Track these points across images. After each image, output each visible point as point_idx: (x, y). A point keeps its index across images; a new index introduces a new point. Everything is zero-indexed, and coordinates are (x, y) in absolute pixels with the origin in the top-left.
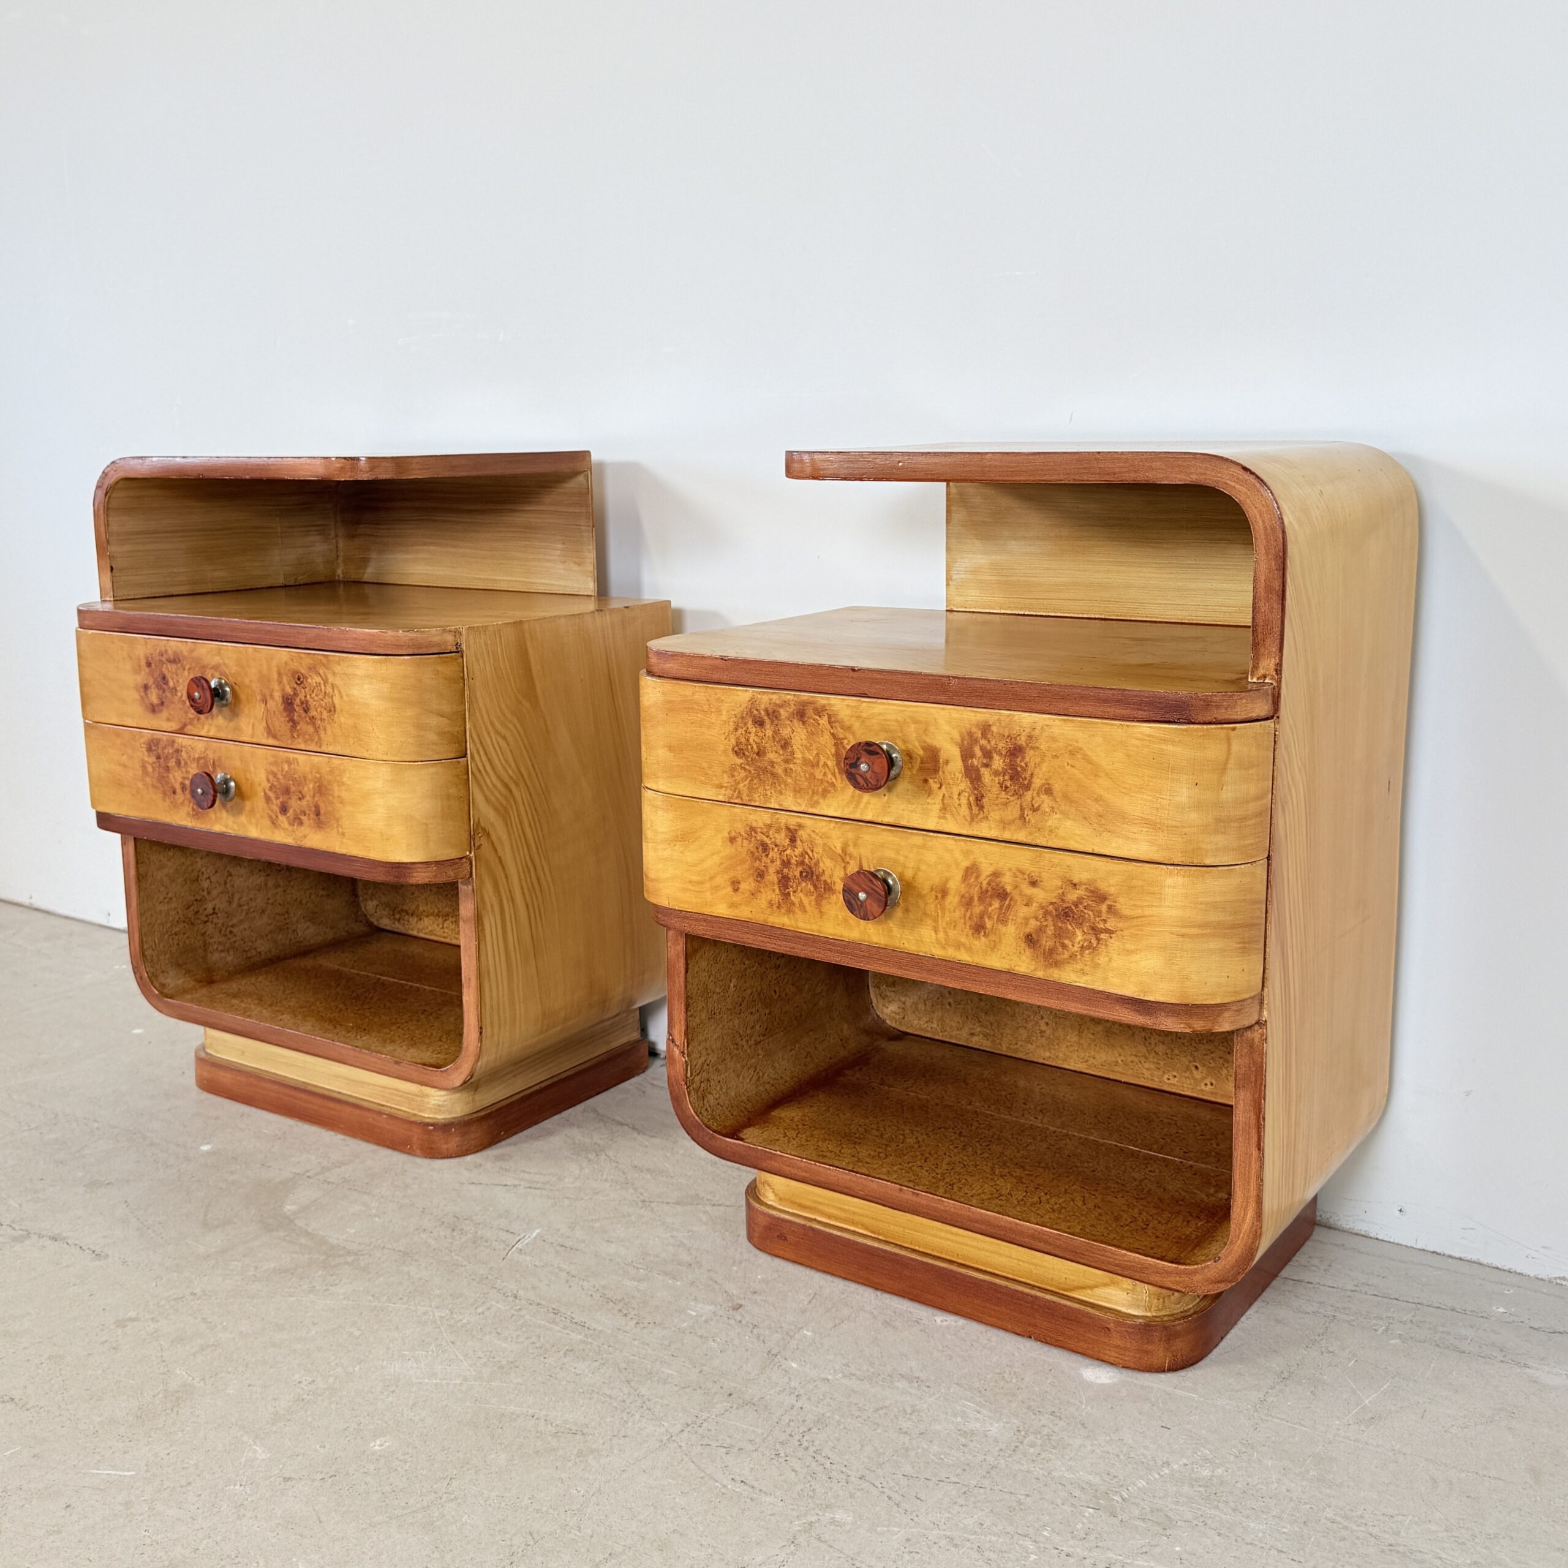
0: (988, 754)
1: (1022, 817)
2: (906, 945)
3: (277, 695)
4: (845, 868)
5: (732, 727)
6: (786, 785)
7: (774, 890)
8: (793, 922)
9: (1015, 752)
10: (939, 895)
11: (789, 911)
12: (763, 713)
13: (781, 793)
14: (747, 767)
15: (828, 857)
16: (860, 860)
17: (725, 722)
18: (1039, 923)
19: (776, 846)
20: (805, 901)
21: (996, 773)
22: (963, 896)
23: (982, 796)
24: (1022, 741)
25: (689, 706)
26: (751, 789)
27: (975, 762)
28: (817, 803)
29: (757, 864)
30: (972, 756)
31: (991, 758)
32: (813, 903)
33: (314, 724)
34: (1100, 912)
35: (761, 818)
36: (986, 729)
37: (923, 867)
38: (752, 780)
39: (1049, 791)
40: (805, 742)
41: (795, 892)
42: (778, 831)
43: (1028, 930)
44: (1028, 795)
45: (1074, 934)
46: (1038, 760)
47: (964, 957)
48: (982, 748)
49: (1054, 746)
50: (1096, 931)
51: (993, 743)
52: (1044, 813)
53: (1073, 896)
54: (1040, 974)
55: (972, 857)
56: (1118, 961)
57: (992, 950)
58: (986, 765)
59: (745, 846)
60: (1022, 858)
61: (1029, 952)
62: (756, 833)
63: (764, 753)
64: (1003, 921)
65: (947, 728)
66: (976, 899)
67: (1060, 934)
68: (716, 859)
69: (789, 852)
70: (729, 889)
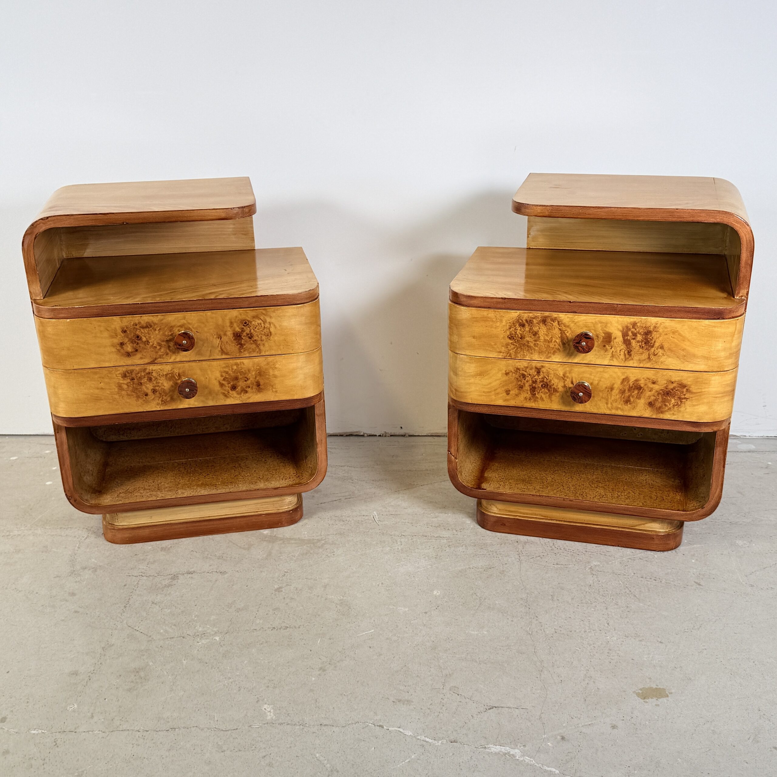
0: (635, 335)
1: (649, 358)
2: (592, 410)
3: (230, 333)
4: (564, 382)
5: (508, 327)
6: (535, 350)
7: (528, 393)
8: (537, 405)
9: (648, 333)
10: (610, 390)
11: (535, 401)
12: (524, 321)
13: (532, 353)
14: (515, 344)
15: (556, 378)
16: (572, 379)
17: (504, 326)
18: (655, 398)
19: (530, 375)
20: (543, 396)
21: (638, 342)
22: (621, 390)
23: (631, 351)
24: (651, 329)
25: (485, 319)
26: (516, 353)
27: (629, 338)
28: (550, 357)
29: (519, 383)
30: (628, 335)
31: (636, 336)
32: (548, 397)
33: (256, 344)
34: (683, 392)
35: (522, 364)
36: (634, 325)
37: (602, 380)
38: (517, 349)
39: (662, 347)
40: (545, 333)
41: (538, 393)
42: (531, 369)
43: (650, 401)
44: (653, 350)
45: (671, 400)
46: (658, 336)
47: (620, 413)
48: (632, 332)
49: (666, 330)
50: (680, 398)
51: (638, 330)
52: (659, 356)
53: (671, 386)
54: (654, 417)
55: (626, 374)
56: (689, 409)
57: (633, 409)
58: (634, 339)
59: (512, 376)
60: (650, 374)
61: (649, 409)
62: (520, 370)
63: (524, 338)
64: (639, 398)
65: (616, 325)
66: (627, 390)
67: (664, 401)
68: (498, 382)
69: (536, 377)
70: (505, 394)
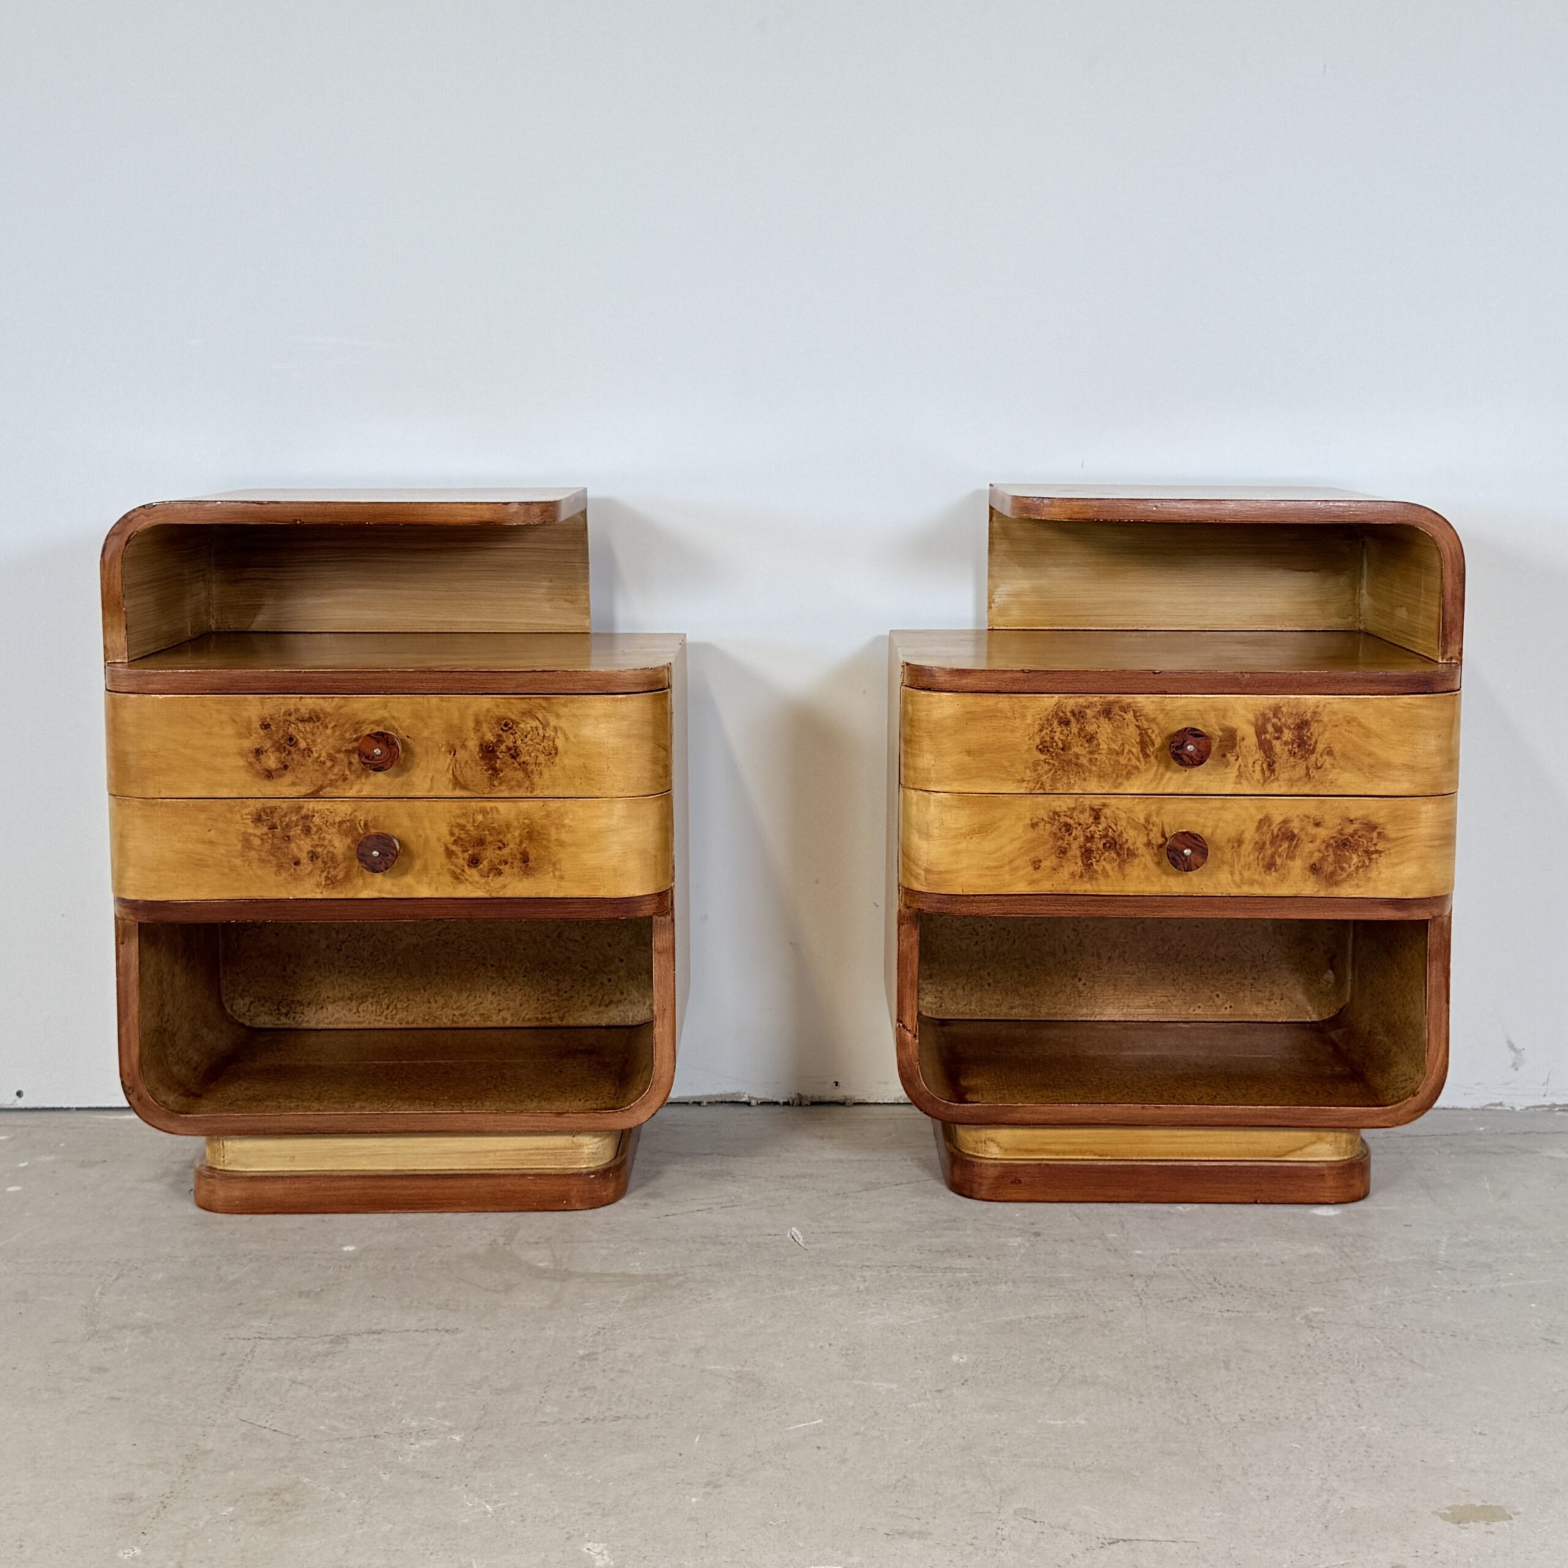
0: (1279, 730)
1: (1308, 774)
2: (1205, 890)
3: (473, 744)
4: (1148, 834)
5: (1037, 728)
6: (1090, 771)
7: (1076, 863)
8: (1095, 888)
9: (1302, 725)
10: (1235, 845)
11: (1091, 878)
12: (1069, 714)
13: (1085, 780)
14: (1051, 761)
15: (1132, 828)
16: (1163, 827)
17: (1029, 725)
18: (1321, 855)
19: (1080, 824)
20: (1108, 867)
21: (1286, 743)
22: (1256, 843)
23: (1274, 762)
24: (1308, 716)
25: (992, 714)
26: (1054, 780)
27: (1268, 736)
28: (1121, 784)
29: (1060, 843)
30: (1265, 732)
31: (1282, 732)
32: (1116, 868)
33: (524, 770)
34: (1372, 839)
35: (1062, 804)
36: (1276, 710)
37: (1221, 825)
38: (1056, 772)
39: (1330, 752)
40: (1110, 735)
41: (1097, 861)
42: (1082, 812)
43: (1312, 861)
44: (1313, 758)
45: (1351, 858)
46: (1321, 730)
47: (1257, 891)
48: (1274, 725)
49: (1334, 718)
50: (1368, 853)
51: (1283, 720)
52: (1326, 770)
53: (1350, 829)
54: (1322, 894)
55: (1265, 811)
56: (1386, 873)
57: (1282, 881)
58: (1278, 738)
59: (1045, 830)
60: (1309, 806)
61: (1313, 878)
62: (1059, 816)
63: (1070, 748)
64: (1291, 857)
65: (1243, 712)
66: (1268, 843)
67: (1339, 861)
68: (1017, 844)
69: (1092, 828)
70: (1030, 869)
